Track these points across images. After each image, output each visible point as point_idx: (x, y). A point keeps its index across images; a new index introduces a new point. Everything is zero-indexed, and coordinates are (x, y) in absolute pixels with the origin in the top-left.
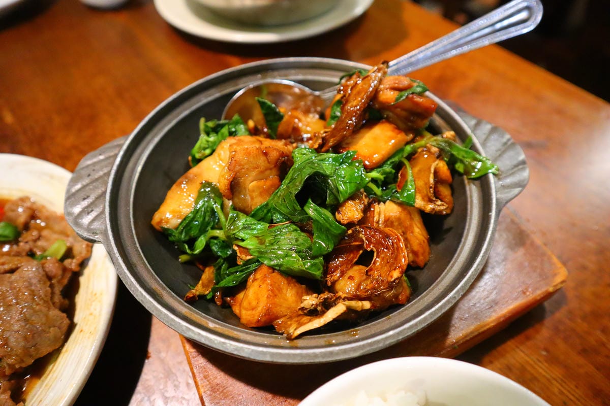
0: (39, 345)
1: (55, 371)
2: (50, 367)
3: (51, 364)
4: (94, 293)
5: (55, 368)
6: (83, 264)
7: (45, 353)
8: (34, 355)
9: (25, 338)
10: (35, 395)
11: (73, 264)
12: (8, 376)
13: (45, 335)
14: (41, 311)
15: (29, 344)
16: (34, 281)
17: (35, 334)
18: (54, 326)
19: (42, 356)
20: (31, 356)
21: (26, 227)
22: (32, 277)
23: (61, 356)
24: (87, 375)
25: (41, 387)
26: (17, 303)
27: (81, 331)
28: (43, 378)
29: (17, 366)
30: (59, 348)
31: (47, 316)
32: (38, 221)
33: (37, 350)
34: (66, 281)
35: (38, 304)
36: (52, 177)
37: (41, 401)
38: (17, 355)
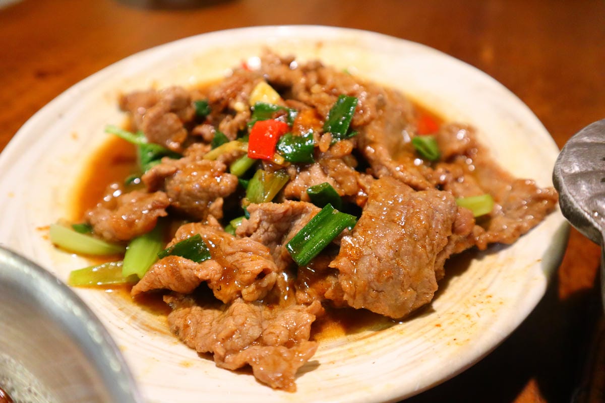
0: (384, 296)
1: (369, 343)
2: (367, 333)
3: (372, 330)
4: (489, 293)
5: (372, 339)
6: (494, 247)
7: (379, 311)
8: (368, 302)
9: (379, 274)
10: (330, 348)
11: (483, 237)
12: (324, 297)
13: (399, 290)
14: (420, 258)
15: (376, 283)
16: (438, 216)
17: (392, 277)
18: (415, 290)
19: (373, 312)
20: (365, 299)
21: (451, 159)
22: (441, 210)
23: (388, 332)
24: (415, 392)
25: (342, 345)
26: (403, 227)
27: (438, 325)
28: (351, 337)
29: (345, 297)
30: (394, 319)
31: (420, 269)
32: (470, 161)
33: (377, 299)
34: (462, 249)
35: (424, 247)
36: (520, 125)
37: (333, 363)
38: (355, 285)
